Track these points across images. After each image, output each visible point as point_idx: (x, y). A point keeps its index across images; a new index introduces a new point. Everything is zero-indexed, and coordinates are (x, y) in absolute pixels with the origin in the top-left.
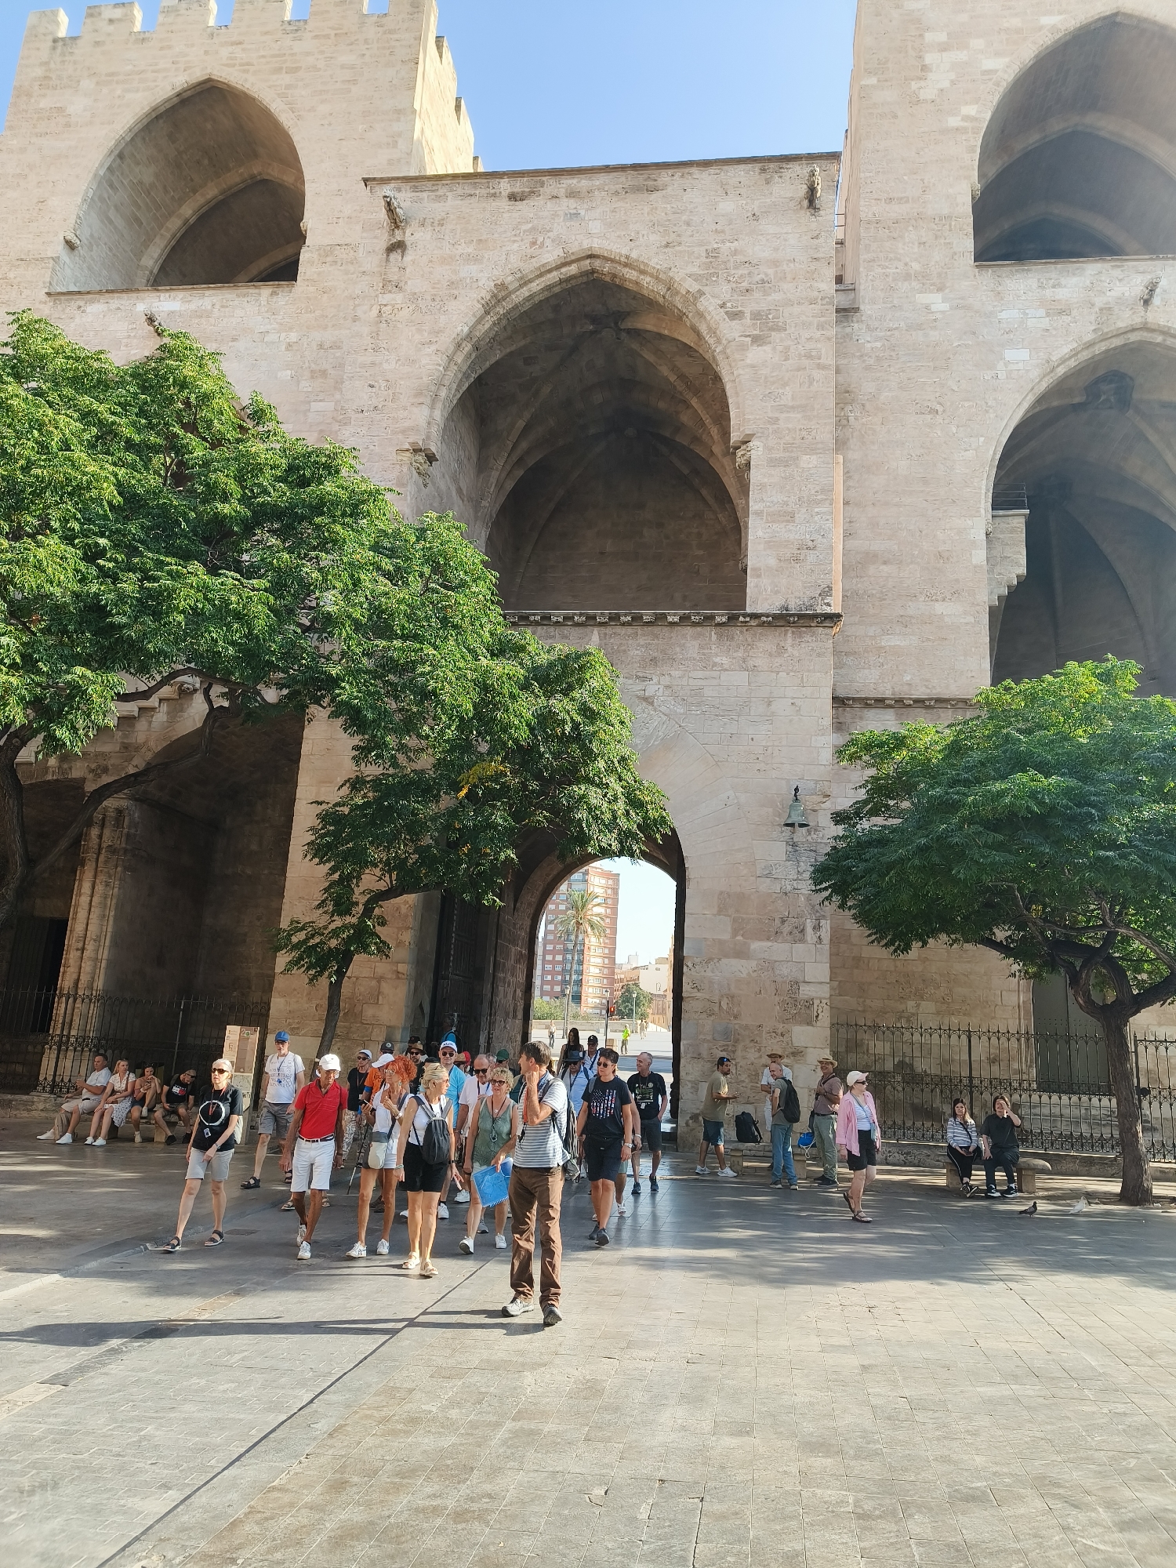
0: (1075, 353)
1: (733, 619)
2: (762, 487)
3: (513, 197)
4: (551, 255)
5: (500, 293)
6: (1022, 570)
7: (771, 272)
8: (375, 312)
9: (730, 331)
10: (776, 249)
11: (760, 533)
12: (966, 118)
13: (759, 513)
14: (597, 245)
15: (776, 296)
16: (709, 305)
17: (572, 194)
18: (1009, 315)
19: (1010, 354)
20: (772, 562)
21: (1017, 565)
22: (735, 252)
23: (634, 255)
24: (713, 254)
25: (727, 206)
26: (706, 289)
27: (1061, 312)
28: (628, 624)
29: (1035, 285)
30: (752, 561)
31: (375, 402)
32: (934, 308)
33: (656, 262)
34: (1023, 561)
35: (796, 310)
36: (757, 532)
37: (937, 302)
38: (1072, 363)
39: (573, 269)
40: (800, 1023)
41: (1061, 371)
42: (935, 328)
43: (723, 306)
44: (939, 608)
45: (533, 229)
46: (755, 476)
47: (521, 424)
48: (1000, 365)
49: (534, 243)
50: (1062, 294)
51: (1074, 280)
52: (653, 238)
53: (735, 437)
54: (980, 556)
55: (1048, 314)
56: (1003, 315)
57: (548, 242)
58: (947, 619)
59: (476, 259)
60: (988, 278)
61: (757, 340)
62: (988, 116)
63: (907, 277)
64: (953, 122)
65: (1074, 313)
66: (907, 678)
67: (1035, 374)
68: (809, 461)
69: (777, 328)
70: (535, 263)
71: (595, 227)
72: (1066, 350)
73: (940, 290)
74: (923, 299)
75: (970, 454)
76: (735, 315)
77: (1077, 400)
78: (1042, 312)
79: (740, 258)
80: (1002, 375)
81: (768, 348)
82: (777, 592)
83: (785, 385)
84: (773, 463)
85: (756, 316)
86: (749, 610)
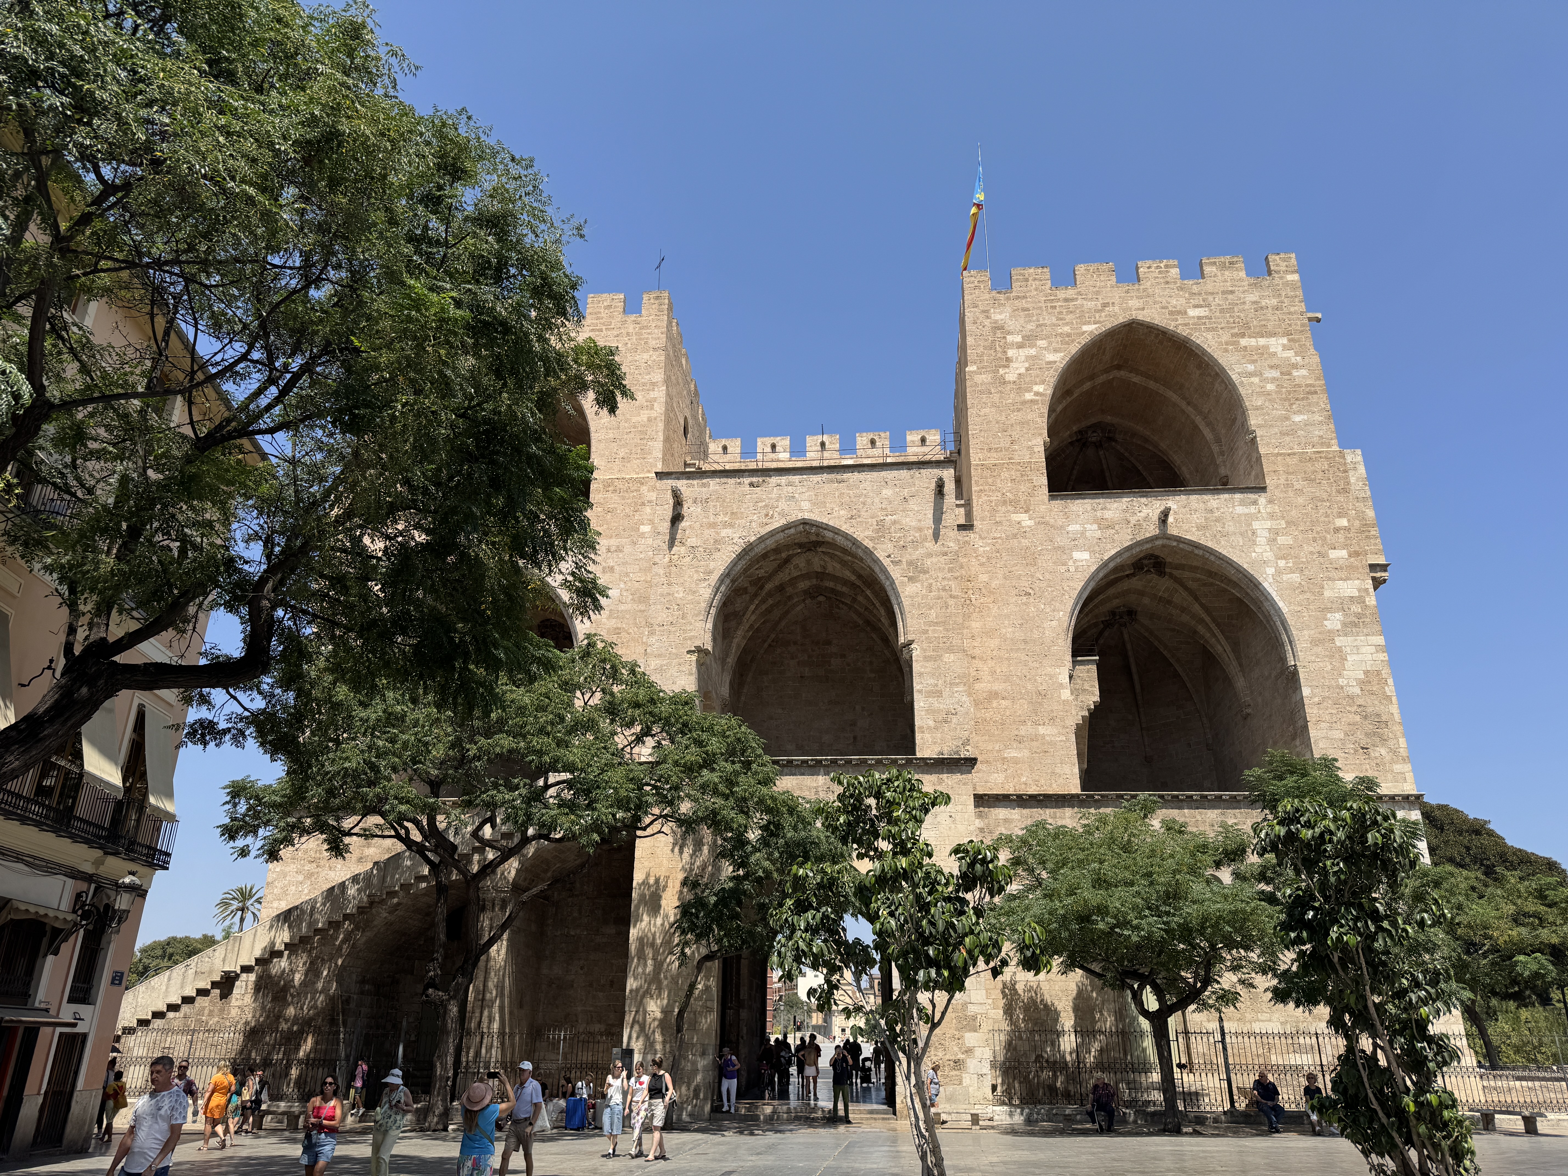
0: (1119, 554)
1: (909, 762)
2: (921, 674)
3: (751, 485)
4: (778, 523)
5: (748, 549)
6: (1097, 698)
7: (917, 535)
8: (667, 559)
9: (896, 573)
10: (920, 521)
11: (922, 704)
12: (1037, 394)
13: (920, 691)
14: (807, 516)
15: (921, 551)
16: (880, 555)
17: (790, 484)
18: (1074, 528)
19: (1077, 555)
20: (931, 723)
21: (1093, 696)
22: (894, 522)
23: (831, 523)
24: (880, 523)
25: (887, 492)
26: (877, 546)
27: (1108, 527)
28: (843, 765)
29: (1089, 508)
30: (918, 722)
31: (670, 619)
32: (1023, 524)
33: (845, 528)
34: (1097, 692)
35: (934, 560)
36: (920, 704)
37: (1026, 521)
38: (1118, 560)
39: (792, 531)
40: (970, 1031)
41: (1112, 565)
42: (1025, 537)
43: (889, 556)
44: (1042, 730)
45: (766, 506)
46: (916, 668)
47: (752, 607)
48: (1071, 563)
49: (767, 515)
50: (1108, 514)
51: (1116, 505)
52: (842, 512)
53: (902, 640)
54: (1066, 694)
55: (1100, 528)
56: (1070, 528)
57: (776, 515)
58: (1047, 738)
59: (731, 525)
60: (1058, 504)
61: (911, 579)
62: (1050, 392)
63: (1005, 502)
64: (1029, 396)
65: (1117, 527)
66: (1024, 779)
67: (1093, 568)
68: (948, 658)
69: (925, 572)
70: (769, 528)
71: (806, 505)
72: (1113, 552)
73: (1026, 512)
74: (1016, 517)
75: (1054, 623)
76: (895, 563)
77: (1127, 573)
78: (1095, 527)
79: (898, 526)
80: (1072, 569)
81: (918, 585)
82: (935, 743)
83: (931, 608)
84: (927, 659)
85: (910, 563)
86: (919, 755)
